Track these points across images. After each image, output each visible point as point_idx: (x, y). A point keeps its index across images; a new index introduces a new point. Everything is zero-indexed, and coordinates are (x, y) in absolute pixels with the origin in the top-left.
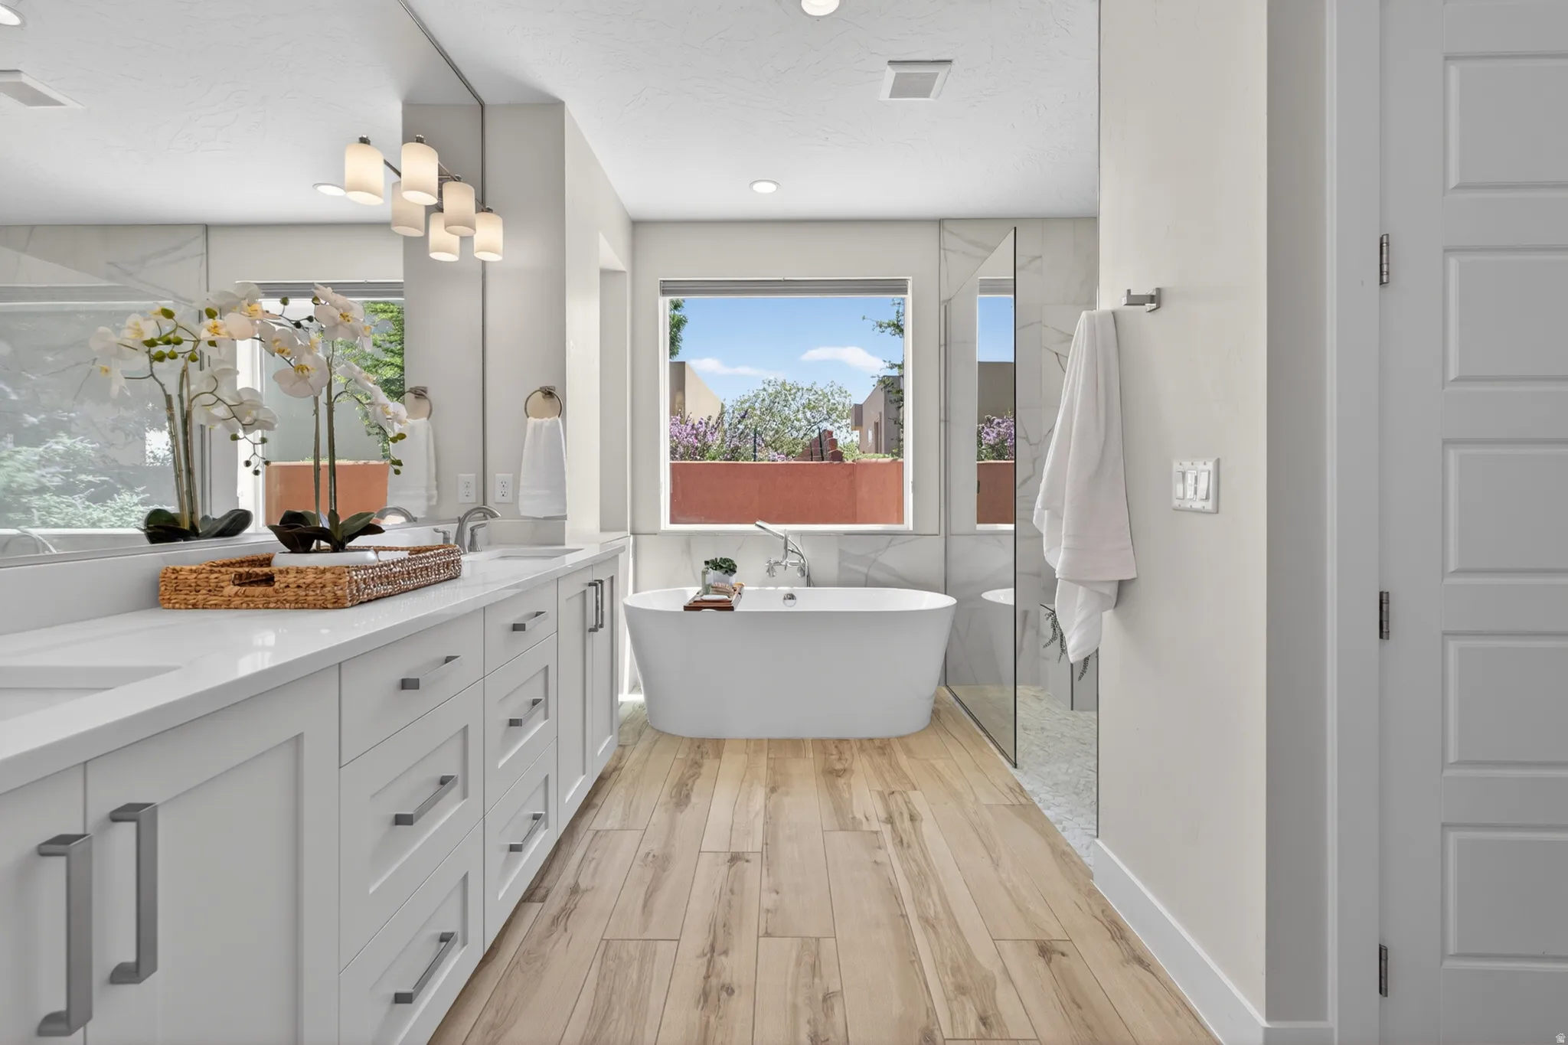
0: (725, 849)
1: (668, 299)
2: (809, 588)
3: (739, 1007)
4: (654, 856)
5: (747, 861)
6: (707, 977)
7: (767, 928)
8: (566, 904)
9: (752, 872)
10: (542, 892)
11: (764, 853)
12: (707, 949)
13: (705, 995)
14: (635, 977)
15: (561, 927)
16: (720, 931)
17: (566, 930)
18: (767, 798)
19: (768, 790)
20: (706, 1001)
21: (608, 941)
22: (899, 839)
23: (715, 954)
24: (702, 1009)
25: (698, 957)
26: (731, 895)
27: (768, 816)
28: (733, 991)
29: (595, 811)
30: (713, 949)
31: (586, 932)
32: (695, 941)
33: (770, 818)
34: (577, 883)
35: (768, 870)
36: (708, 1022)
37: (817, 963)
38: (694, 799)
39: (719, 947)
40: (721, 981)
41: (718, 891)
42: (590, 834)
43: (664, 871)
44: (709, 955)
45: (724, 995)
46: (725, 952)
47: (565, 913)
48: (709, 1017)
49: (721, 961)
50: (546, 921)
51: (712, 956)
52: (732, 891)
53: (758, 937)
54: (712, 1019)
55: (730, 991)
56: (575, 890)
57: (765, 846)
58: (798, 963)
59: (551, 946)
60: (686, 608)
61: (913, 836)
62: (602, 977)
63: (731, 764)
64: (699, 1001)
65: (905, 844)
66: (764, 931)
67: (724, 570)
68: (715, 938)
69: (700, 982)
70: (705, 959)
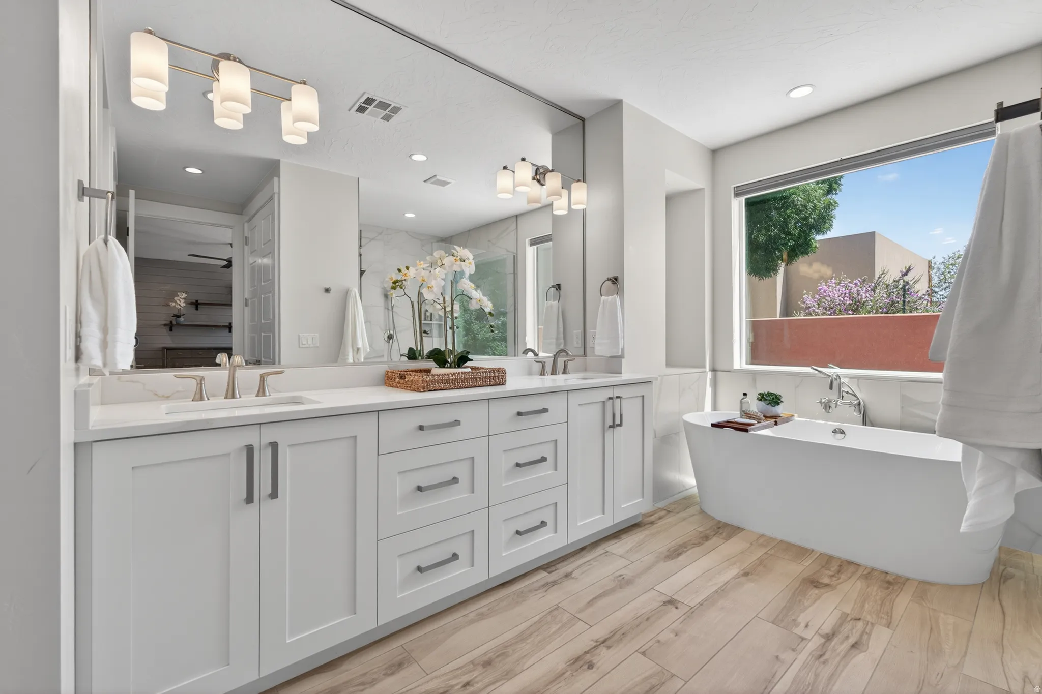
0: (670, 595)
1: (743, 199)
2: (864, 427)
3: (586, 678)
4: (624, 578)
5: (677, 608)
6: (586, 653)
7: (646, 650)
8: (557, 580)
9: (673, 614)
10: (553, 568)
11: (693, 609)
12: (602, 639)
13: (577, 659)
14: (554, 630)
15: (546, 588)
16: (617, 636)
17: (546, 591)
18: (737, 577)
19: (742, 572)
20: (574, 663)
21: (559, 607)
22: (822, 653)
23: (602, 645)
24: (568, 665)
25: (592, 640)
26: (645, 621)
27: (723, 588)
28: (592, 668)
29: (619, 540)
30: (604, 642)
31: (553, 597)
32: (600, 632)
33: (723, 590)
34: (572, 573)
35: (685, 619)
36: (564, 673)
37: (658, 687)
38: (680, 558)
39: (607, 643)
40: (592, 659)
41: (638, 615)
42: (603, 551)
43: (621, 588)
44: (598, 643)
45: (586, 667)
46: (609, 647)
47: (554, 583)
48: (567, 671)
49: (603, 651)
50: (543, 582)
51: (600, 644)
52: (648, 619)
53: (637, 651)
54: (568, 673)
55: (591, 666)
56: (567, 576)
57: (699, 605)
58: (647, 679)
59: (533, 595)
60: (713, 425)
61: (838, 659)
62: (540, 621)
63: (734, 545)
64: (570, 661)
65: (822, 659)
66: (643, 651)
67: (768, 402)
68: (609, 638)
69: (580, 652)
70: (595, 644)
